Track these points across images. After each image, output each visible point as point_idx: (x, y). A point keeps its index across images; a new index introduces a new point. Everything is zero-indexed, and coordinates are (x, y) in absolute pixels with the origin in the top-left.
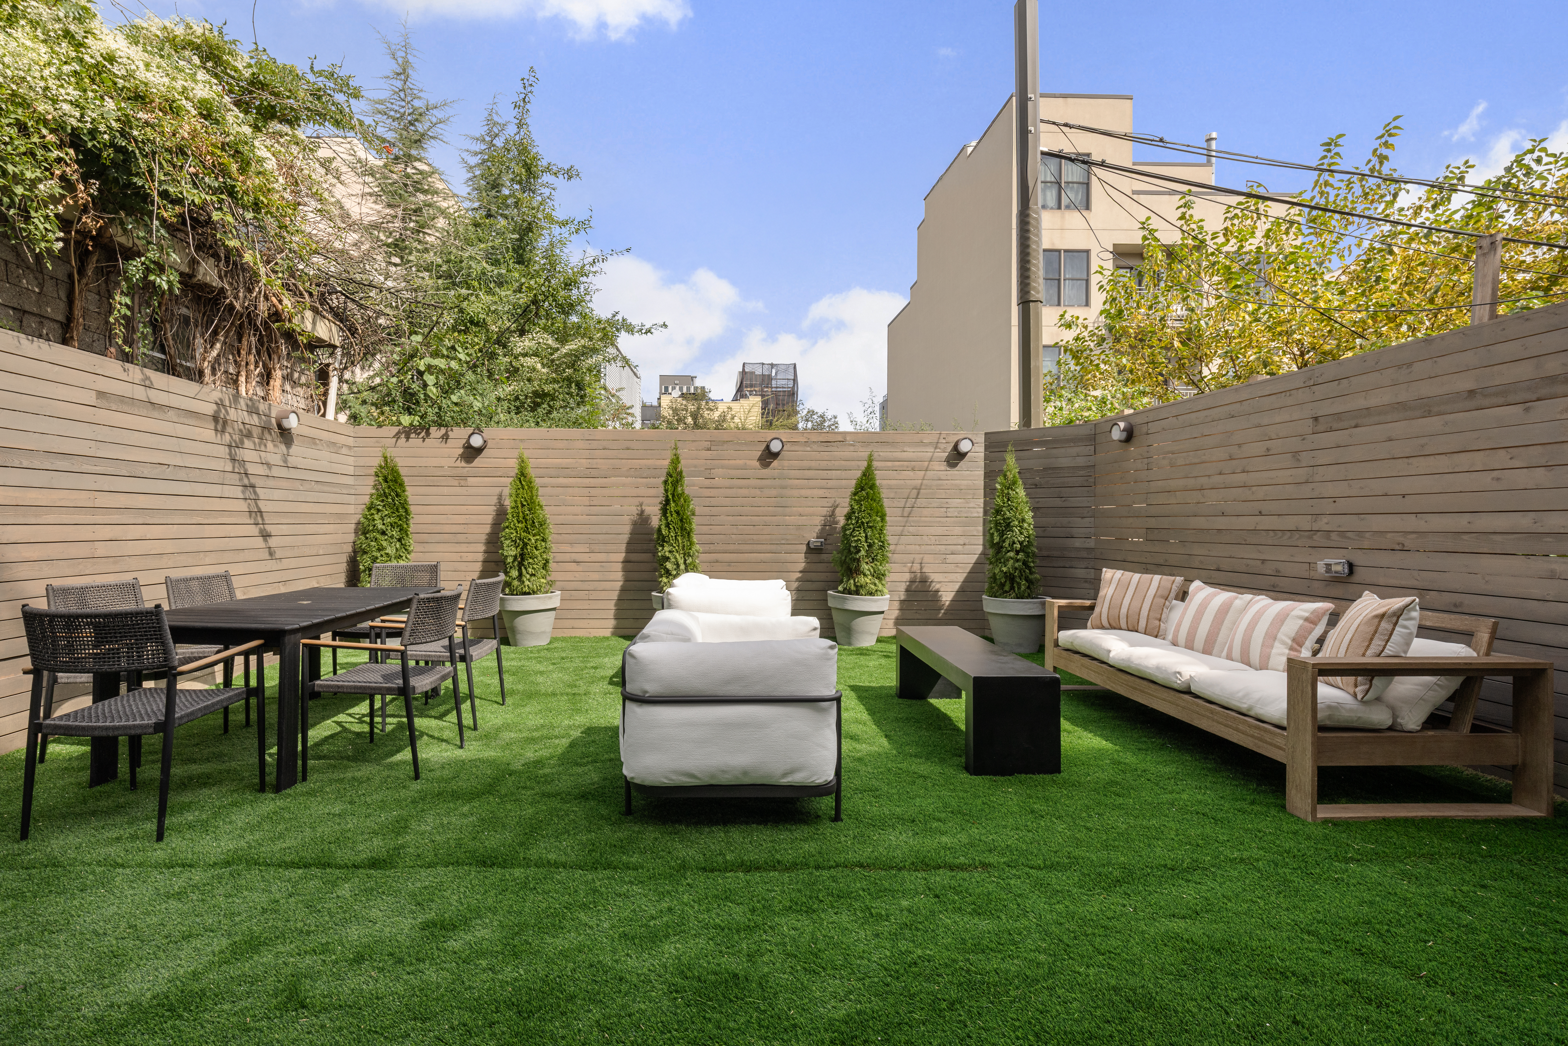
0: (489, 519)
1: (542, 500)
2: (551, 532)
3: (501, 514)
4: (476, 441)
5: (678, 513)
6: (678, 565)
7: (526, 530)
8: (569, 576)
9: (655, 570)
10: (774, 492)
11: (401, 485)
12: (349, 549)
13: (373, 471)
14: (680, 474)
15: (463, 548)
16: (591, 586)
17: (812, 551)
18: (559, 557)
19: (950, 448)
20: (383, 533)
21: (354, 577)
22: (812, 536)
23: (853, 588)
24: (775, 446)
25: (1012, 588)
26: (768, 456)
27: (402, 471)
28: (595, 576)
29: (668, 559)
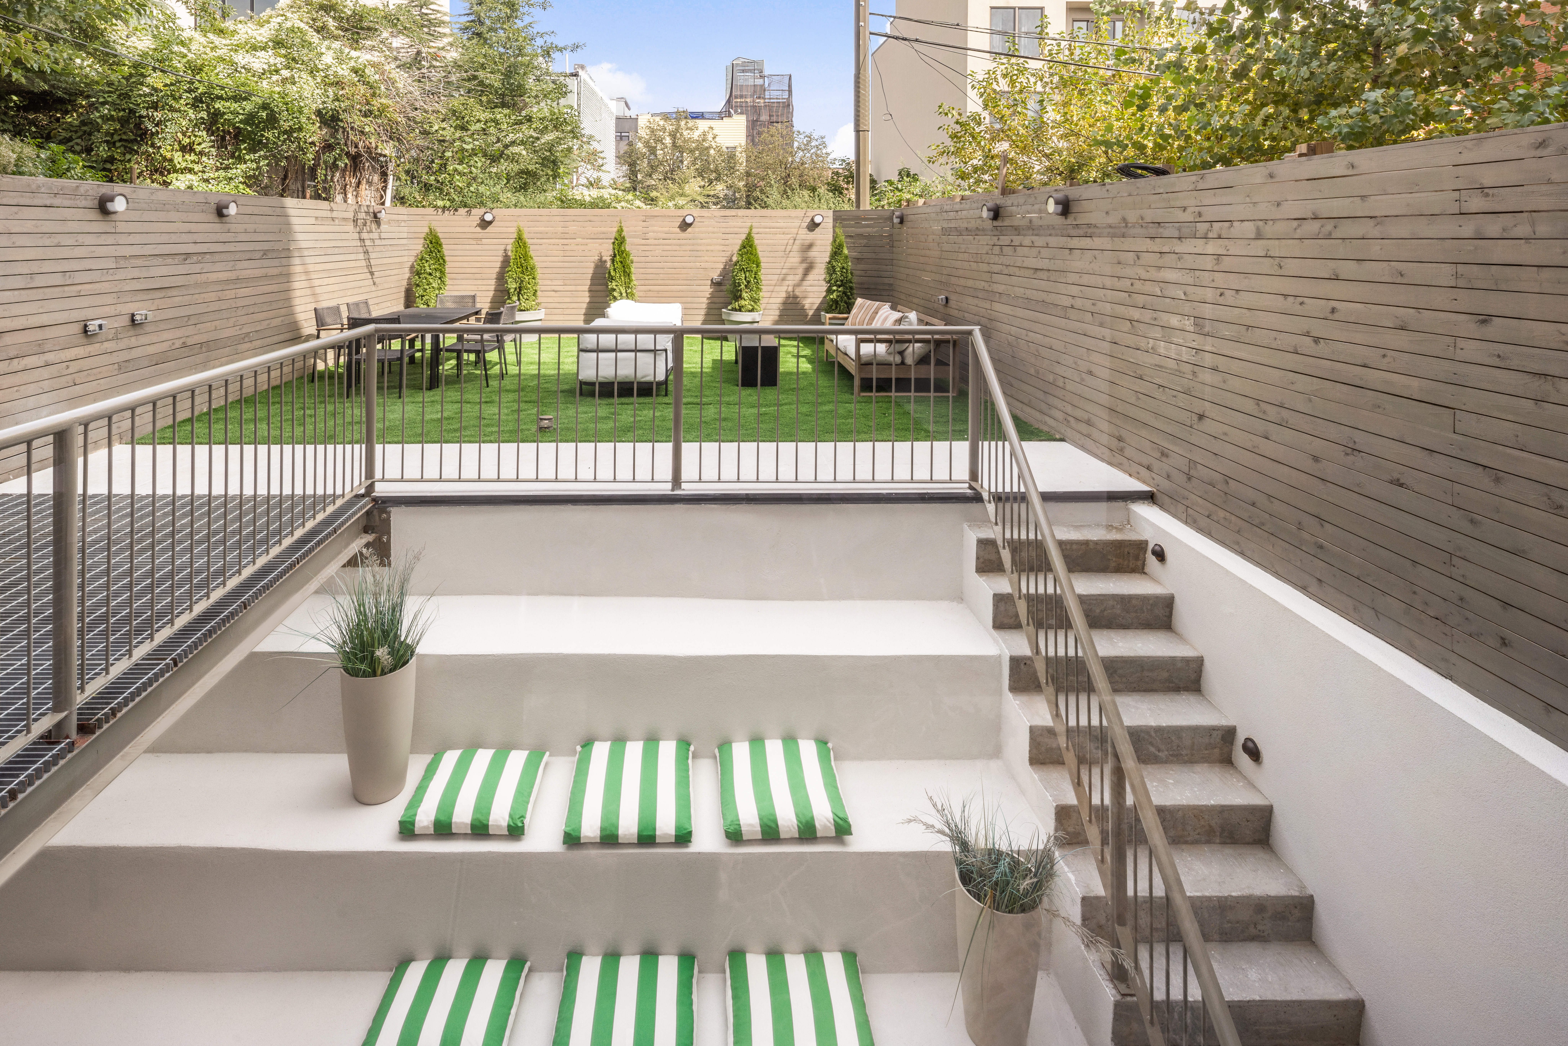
0: (499, 265)
1: (532, 253)
2: (539, 273)
3: (506, 261)
4: (488, 217)
5: (621, 262)
6: (621, 294)
7: (523, 273)
8: (550, 300)
9: (608, 296)
10: (689, 248)
11: (440, 245)
12: (405, 283)
13: (423, 235)
14: (624, 238)
15: (480, 282)
16: (565, 306)
17: (716, 284)
18: (543, 288)
19: (809, 220)
20: (430, 274)
21: (409, 299)
22: (715, 275)
23: (737, 307)
24: (689, 220)
25: (836, 307)
26: (685, 226)
27: (440, 235)
28: (568, 300)
29: (615, 290)
